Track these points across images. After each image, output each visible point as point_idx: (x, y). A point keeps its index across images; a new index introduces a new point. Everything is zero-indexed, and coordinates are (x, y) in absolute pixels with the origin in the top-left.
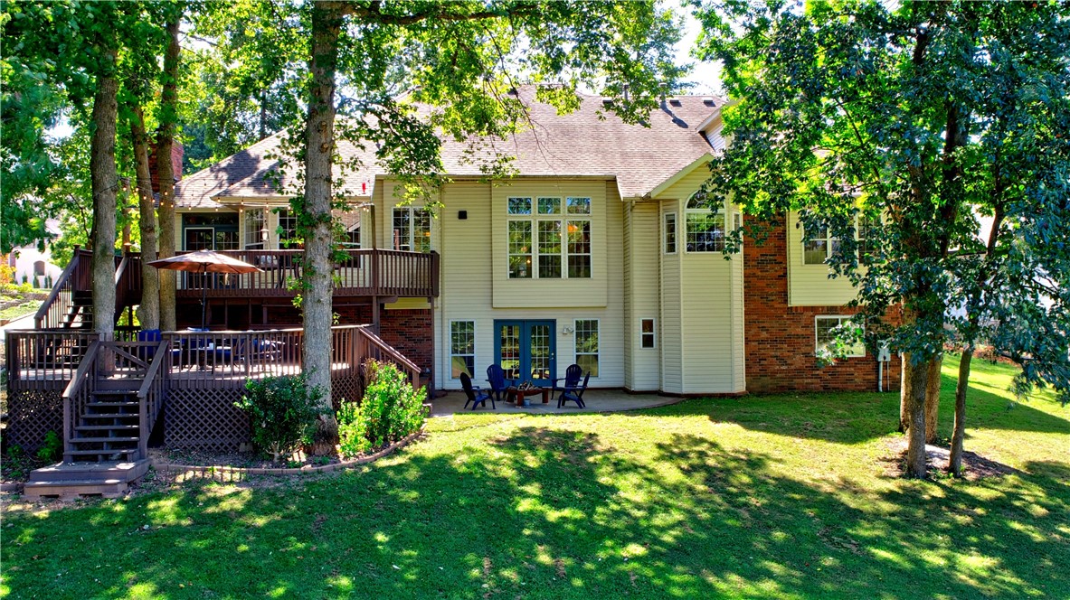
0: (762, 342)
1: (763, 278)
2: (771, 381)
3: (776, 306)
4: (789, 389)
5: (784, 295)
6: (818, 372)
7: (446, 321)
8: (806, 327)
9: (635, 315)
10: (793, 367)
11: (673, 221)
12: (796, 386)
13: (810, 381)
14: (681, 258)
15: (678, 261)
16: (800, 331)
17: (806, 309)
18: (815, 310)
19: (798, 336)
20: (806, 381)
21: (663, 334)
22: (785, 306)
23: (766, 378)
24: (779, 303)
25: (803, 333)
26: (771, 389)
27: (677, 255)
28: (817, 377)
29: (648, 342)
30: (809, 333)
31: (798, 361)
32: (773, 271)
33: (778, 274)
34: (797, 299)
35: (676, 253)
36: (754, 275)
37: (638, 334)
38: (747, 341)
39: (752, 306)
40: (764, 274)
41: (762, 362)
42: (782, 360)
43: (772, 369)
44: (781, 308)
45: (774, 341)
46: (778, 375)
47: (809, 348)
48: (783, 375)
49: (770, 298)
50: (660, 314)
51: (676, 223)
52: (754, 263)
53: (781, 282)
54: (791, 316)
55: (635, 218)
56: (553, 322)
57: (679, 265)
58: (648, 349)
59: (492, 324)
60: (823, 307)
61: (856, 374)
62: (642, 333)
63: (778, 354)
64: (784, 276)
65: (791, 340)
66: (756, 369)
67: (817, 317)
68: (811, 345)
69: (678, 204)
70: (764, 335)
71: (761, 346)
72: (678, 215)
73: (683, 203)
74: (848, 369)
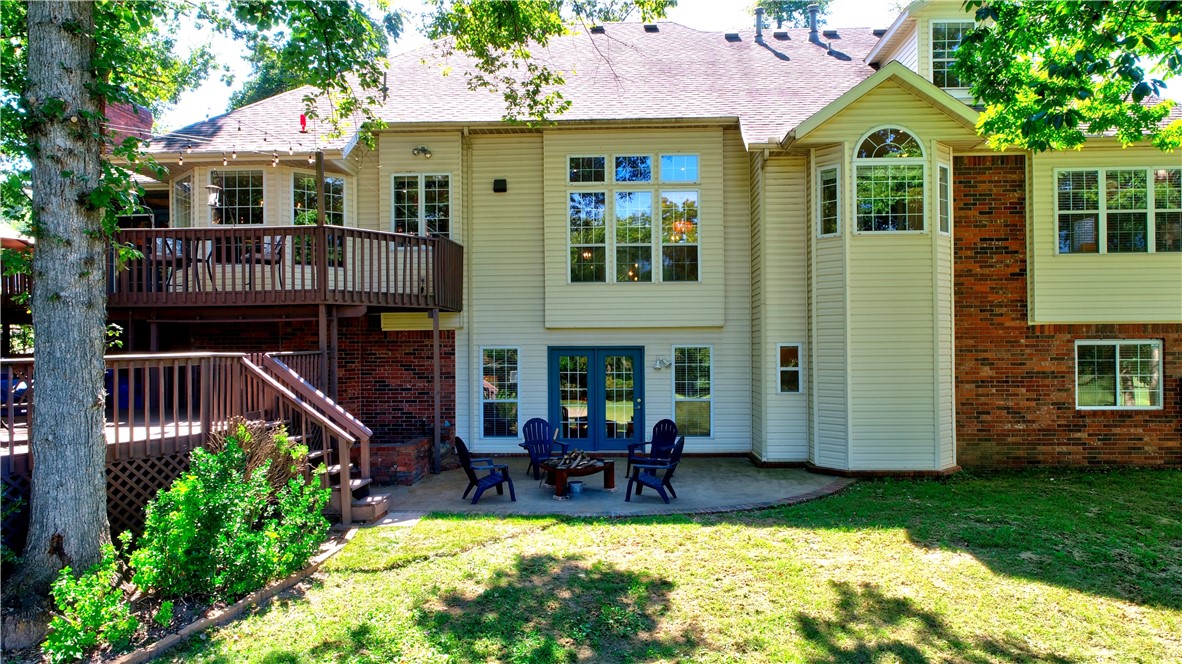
0: (983, 383)
1: (984, 278)
2: (996, 449)
3: (1007, 324)
4: (1029, 462)
5: (1022, 306)
6: (1078, 435)
7: (475, 348)
8: (1059, 358)
9: (769, 340)
10: (1035, 426)
11: (834, 181)
12: (1041, 457)
13: (1064, 449)
14: (848, 241)
15: (843, 246)
16: (1047, 365)
17: (1059, 328)
18: (1074, 330)
19: (1044, 375)
20: (1058, 449)
21: (817, 370)
22: (1023, 324)
23: (988, 444)
24: (1013, 319)
25: (1053, 369)
26: (999, 462)
27: (841, 238)
28: (1077, 442)
29: (790, 382)
30: (1064, 369)
31: (1046, 416)
32: (1002, 265)
33: (1010, 270)
34: (1045, 311)
35: (838, 234)
36: (969, 273)
37: (773, 370)
38: (959, 382)
39: (966, 325)
40: (986, 271)
41: (984, 417)
42: (1016, 414)
43: (999, 428)
44: (1015, 328)
45: (1003, 383)
46: (1010, 439)
47: (1065, 394)
48: (1018, 439)
49: (998, 311)
50: (810, 337)
51: (838, 184)
52: (969, 253)
53: (1018, 284)
54: (1033, 341)
55: (768, 182)
56: (640, 350)
57: (843, 253)
58: (790, 396)
59: (546, 354)
60: (1088, 326)
61: (1146, 439)
62: (780, 369)
63: (1011, 404)
64: (1021, 275)
65: (1033, 381)
66: (972, 429)
67: (1078, 343)
68: (1067, 390)
69: (842, 151)
70: (986, 372)
71: (980, 391)
72: (843, 170)
73: (851, 148)
74: (1132, 430)
